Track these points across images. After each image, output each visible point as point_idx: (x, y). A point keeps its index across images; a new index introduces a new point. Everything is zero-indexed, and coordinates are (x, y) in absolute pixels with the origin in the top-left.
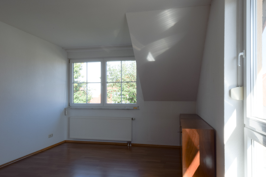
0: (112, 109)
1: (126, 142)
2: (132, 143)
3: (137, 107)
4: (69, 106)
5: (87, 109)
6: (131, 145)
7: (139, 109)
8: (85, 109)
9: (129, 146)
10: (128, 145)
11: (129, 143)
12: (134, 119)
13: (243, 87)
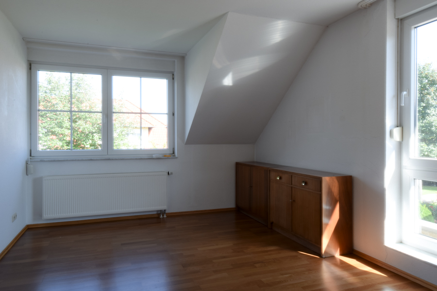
0: (131, 159)
1: (155, 213)
2: (167, 212)
3: (168, 155)
4: (31, 156)
5: (78, 160)
6: (165, 215)
7: (177, 158)
8: (75, 160)
9: (164, 218)
10: (161, 217)
11: (162, 212)
12: (172, 173)
13: (403, 128)
